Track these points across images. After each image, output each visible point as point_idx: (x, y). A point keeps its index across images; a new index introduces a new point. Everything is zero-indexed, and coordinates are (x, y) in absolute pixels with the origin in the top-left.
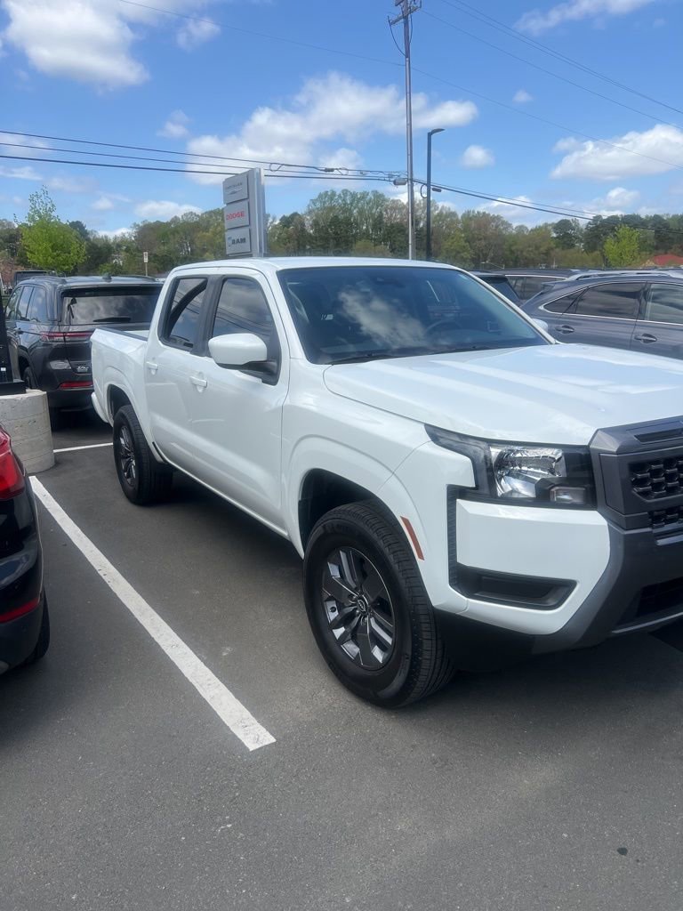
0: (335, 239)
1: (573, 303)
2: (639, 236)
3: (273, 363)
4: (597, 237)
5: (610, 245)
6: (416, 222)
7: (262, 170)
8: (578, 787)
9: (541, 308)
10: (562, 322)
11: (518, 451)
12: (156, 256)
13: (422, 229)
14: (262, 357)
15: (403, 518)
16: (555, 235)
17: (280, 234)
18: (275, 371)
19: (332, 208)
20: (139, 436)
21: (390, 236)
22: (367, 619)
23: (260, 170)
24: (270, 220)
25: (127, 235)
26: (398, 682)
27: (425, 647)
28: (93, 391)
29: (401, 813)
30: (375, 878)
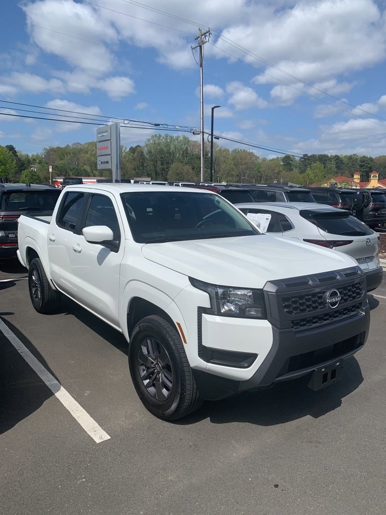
3: (116, 242)
4: (305, 165)
6: (205, 154)
11: (232, 291)
12: (56, 167)
13: (209, 158)
14: (110, 238)
15: (177, 322)
16: (282, 164)
17: (129, 157)
18: (117, 246)
19: (159, 144)
20: (44, 275)
21: (192, 160)
22: (160, 375)
24: (124, 149)
25: (39, 154)
26: (174, 407)
27: (187, 388)
28: (18, 249)
29: (172, 471)
30: (156, 502)
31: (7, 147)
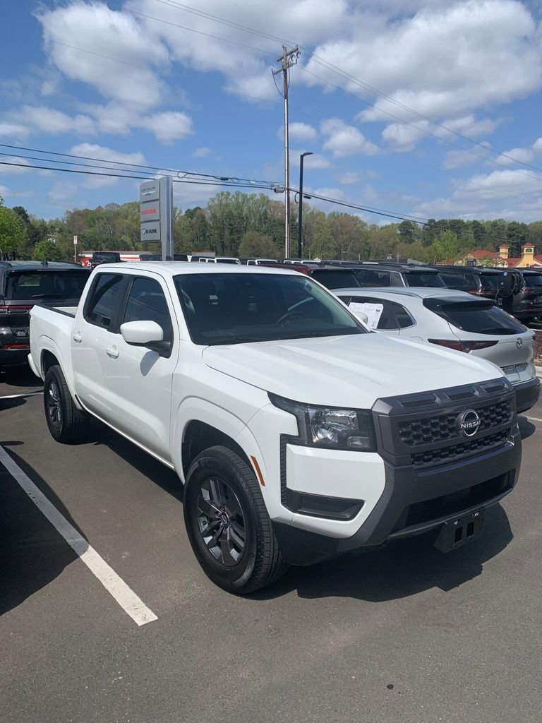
3: (167, 343)
6: (292, 219)
11: (328, 412)
12: (84, 237)
13: (296, 224)
14: (159, 338)
15: (252, 457)
16: (399, 232)
17: (185, 224)
18: (169, 348)
19: (227, 205)
20: (65, 389)
21: (272, 228)
22: (228, 529)
24: (178, 212)
25: (60, 219)
26: (246, 574)
27: (266, 549)
28: (30, 352)
29: (243, 666)
30: (221, 709)
31: (15, 209)
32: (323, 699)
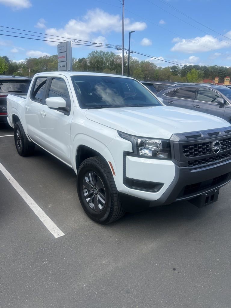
0: (97, 68)
1: (174, 93)
2: (198, 72)
3: (68, 108)
4: (185, 72)
5: (189, 75)
6: (125, 63)
7: (71, 42)
8: (162, 249)
9: (164, 95)
10: (170, 100)
11: (147, 140)
13: (127, 66)
14: (64, 106)
15: (109, 162)
16: (171, 71)
17: (78, 65)
18: (69, 111)
19: (96, 57)
20: (23, 132)
21: (116, 67)
22: (97, 195)
23: (71, 41)
24: (75, 60)
25: (23, 62)
26: (106, 216)
27: (115, 204)
28: (7, 116)
29: (104, 258)
30: (94, 278)
31: (4, 57)
32: (142, 274)
